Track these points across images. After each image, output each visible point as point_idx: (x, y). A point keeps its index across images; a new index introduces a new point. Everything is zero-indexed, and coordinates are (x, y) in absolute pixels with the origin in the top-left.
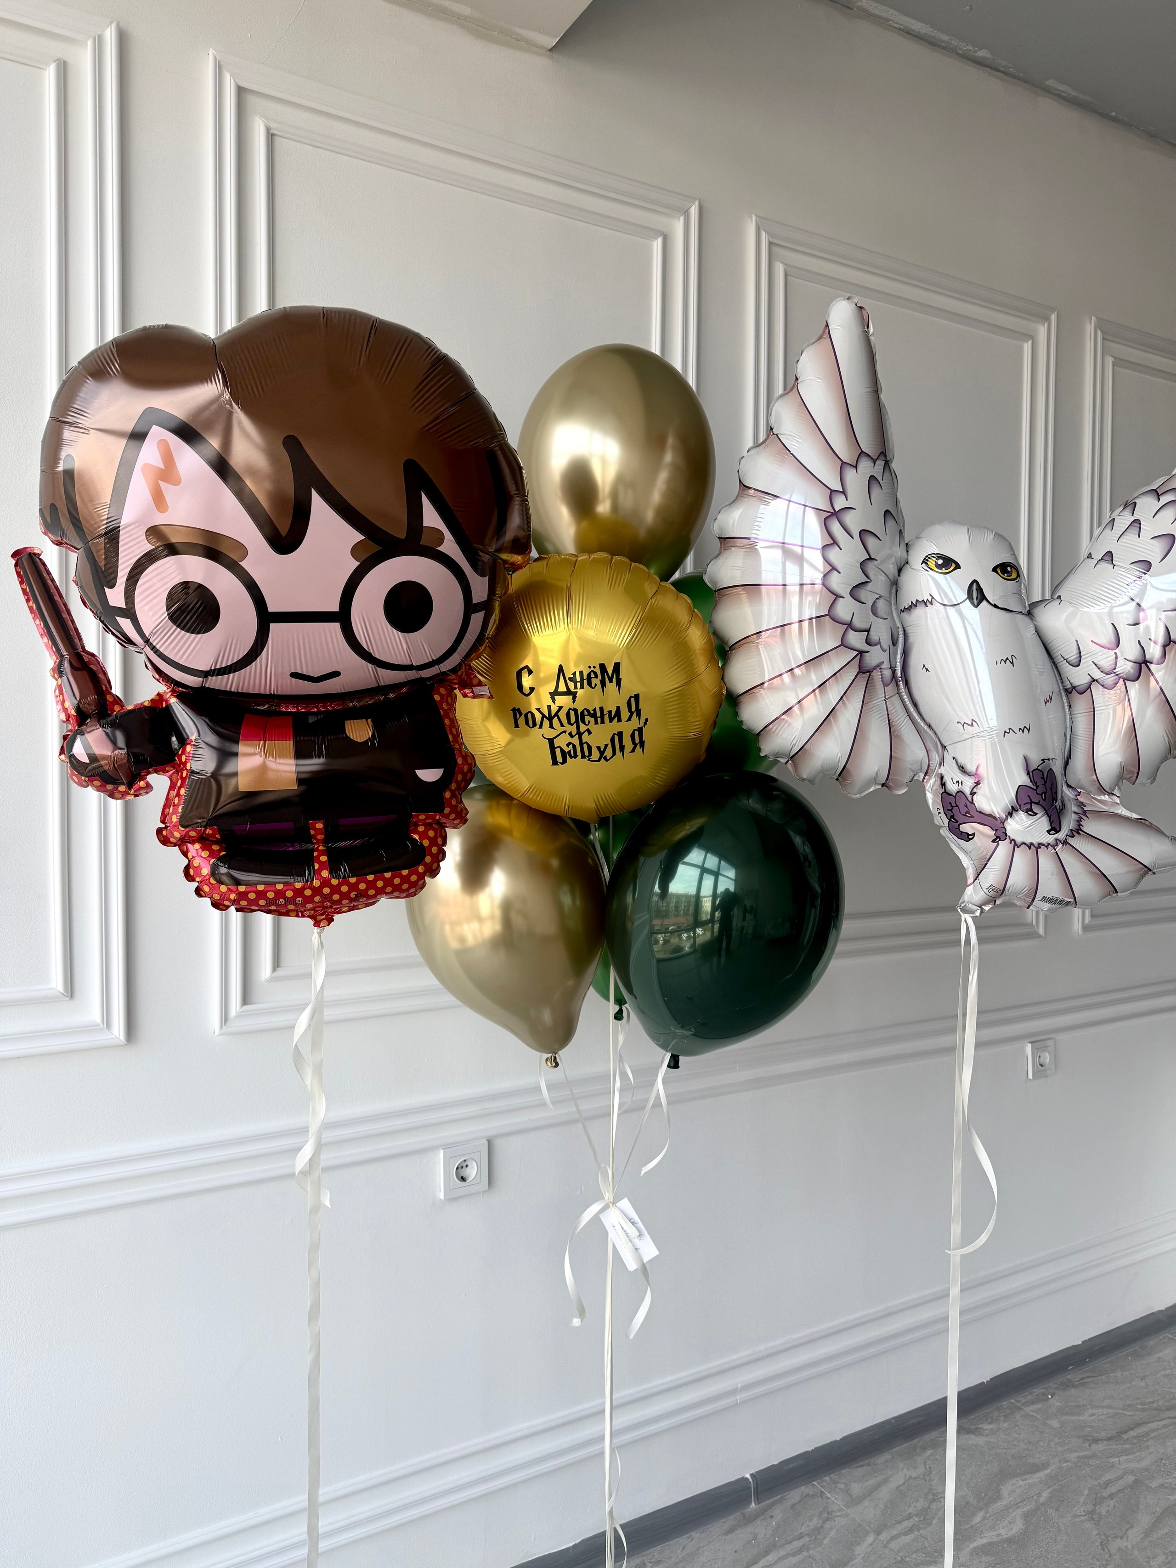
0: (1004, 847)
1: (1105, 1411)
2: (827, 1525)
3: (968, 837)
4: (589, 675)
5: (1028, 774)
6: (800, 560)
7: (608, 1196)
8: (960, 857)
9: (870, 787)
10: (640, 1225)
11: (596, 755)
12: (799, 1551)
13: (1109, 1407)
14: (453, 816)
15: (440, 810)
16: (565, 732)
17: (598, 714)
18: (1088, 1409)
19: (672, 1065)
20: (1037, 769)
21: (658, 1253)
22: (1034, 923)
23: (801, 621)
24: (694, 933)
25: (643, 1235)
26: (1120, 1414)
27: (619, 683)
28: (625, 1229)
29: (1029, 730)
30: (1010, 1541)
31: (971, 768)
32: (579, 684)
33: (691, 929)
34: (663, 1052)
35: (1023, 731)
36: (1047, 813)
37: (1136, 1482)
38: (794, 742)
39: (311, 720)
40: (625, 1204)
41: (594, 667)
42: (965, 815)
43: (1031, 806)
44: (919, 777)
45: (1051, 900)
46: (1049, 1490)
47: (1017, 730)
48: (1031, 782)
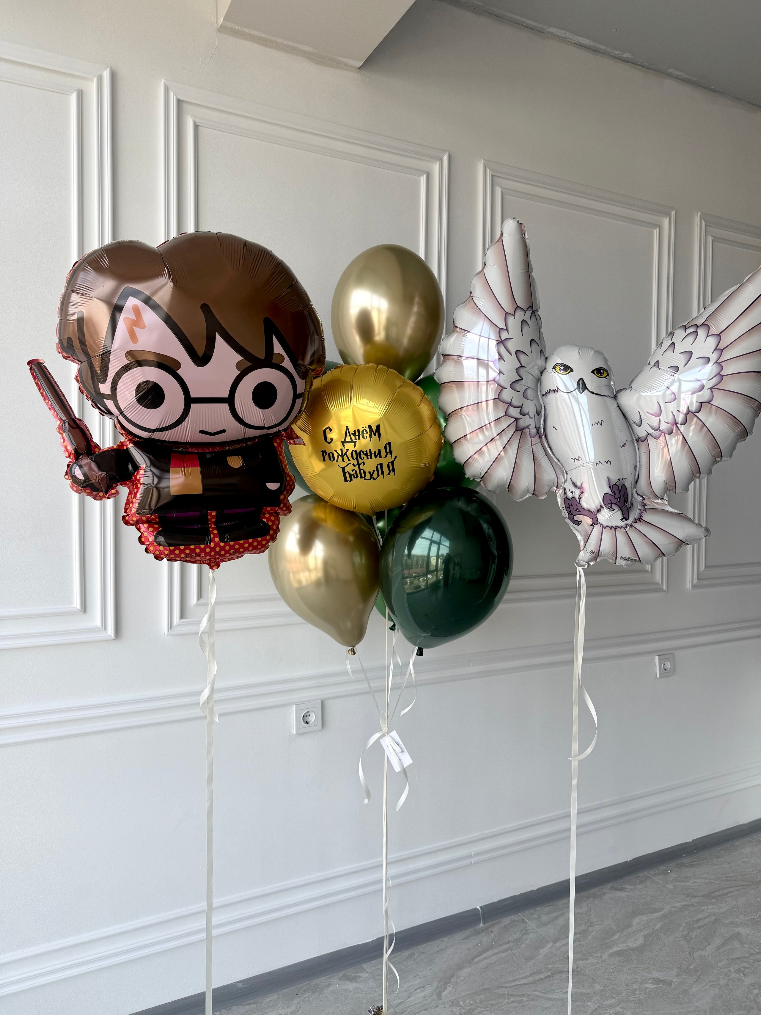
0: (597, 529)
1: (703, 880)
2: (525, 937)
3: (578, 523)
4: (363, 431)
5: (610, 487)
6: (487, 367)
7: (385, 729)
8: (576, 535)
9: (526, 495)
10: (403, 746)
11: (368, 476)
12: (507, 950)
13: (706, 878)
14: (284, 509)
15: (278, 506)
16: (350, 463)
17: (369, 453)
18: (692, 879)
19: (419, 654)
20: (615, 484)
21: (412, 762)
22: (660, 583)
23: (487, 401)
24: (427, 578)
25: (404, 752)
26: (712, 882)
27: (379, 436)
28: (394, 748)
29: (610, 463)
30: (633, 949)
31: (579, 484)
32: (357, 437)
33: (425, 575)
34: (413, 646)
35: (607, 463)
36: (620, 509)
37: (716, 920)
38: (481, 470)
39: (208, 456)
40: (394, 734)
41: (366, 427)
42: (576, 511)
43: (611, 505)
44: (553, 489)
45: (626, 559)
46: (662, 923)
47: (603, 462)
48: (612, 492)
